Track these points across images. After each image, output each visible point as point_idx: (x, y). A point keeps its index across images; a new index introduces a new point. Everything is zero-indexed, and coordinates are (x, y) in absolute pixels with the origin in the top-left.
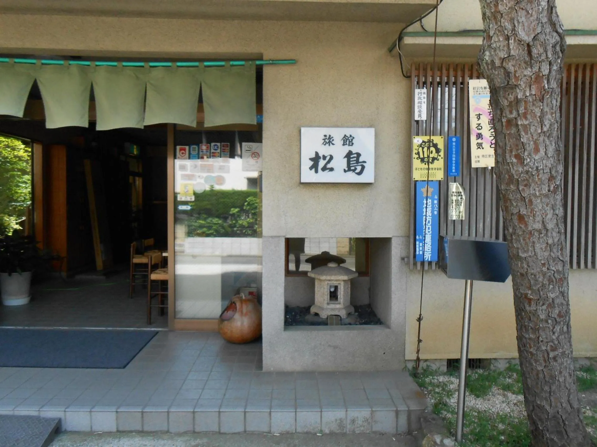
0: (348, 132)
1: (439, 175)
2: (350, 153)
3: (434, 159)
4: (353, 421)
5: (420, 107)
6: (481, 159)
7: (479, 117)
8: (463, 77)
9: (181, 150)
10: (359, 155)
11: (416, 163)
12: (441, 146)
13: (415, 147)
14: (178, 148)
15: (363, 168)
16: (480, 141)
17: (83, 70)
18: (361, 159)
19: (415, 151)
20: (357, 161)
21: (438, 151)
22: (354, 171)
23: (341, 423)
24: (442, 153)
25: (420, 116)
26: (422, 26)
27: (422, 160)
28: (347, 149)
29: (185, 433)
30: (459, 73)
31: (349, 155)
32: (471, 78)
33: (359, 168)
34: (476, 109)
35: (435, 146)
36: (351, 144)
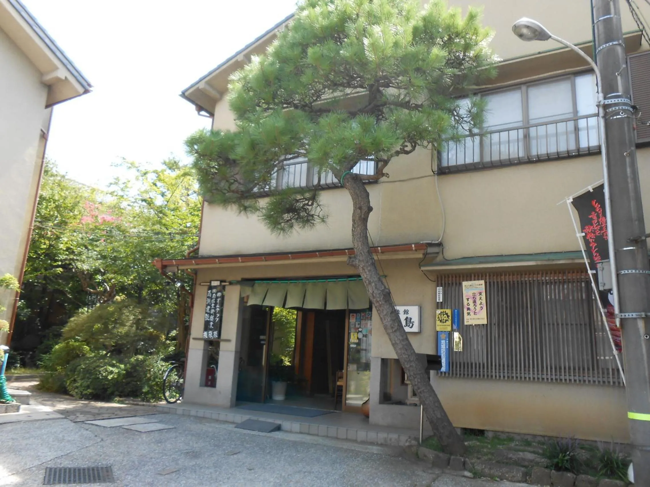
0: (406, 308)
1: (449, 329)
2: (407, 318)
3: (446, 321)
4: (391, 440)
5: (439, 296)
6: (469, 320)
7: (468, 299)
8: (459, 280)
9: (352, 315)
10: (411, 319)
11: (438, 323)
12: (450, 314)
13: (437, 314)
14: (351, 314)
15: (413, 325)
16: (469, 311)
17: (304, 284)
18: (412, 321)
19: (437, 317)
20: (410, 322)
21: (448, 316)
22: (409, 326)
23: (385, 439)
24: (450, 318)
25: (439, 300)
26: (444, 257)
27: (441, 321)
28: (405, 316)
29: (324, 436)
30: (458, 278)
31: (406, 319)
32: (463, 281)
33: (411, 325)
34: (466, 296)
35: (447, 314)
36: (407, 313)
